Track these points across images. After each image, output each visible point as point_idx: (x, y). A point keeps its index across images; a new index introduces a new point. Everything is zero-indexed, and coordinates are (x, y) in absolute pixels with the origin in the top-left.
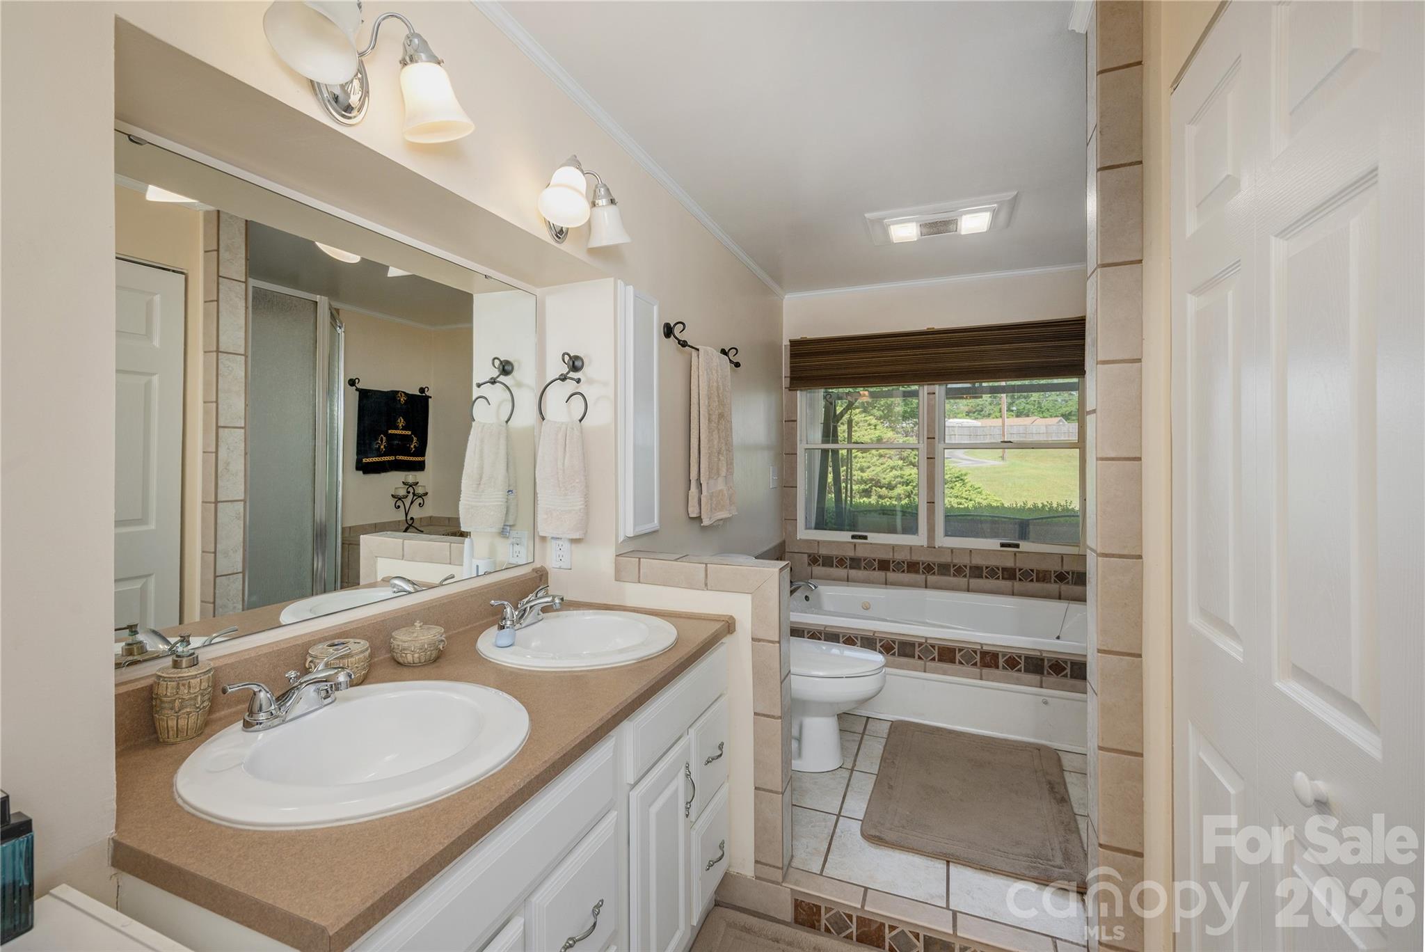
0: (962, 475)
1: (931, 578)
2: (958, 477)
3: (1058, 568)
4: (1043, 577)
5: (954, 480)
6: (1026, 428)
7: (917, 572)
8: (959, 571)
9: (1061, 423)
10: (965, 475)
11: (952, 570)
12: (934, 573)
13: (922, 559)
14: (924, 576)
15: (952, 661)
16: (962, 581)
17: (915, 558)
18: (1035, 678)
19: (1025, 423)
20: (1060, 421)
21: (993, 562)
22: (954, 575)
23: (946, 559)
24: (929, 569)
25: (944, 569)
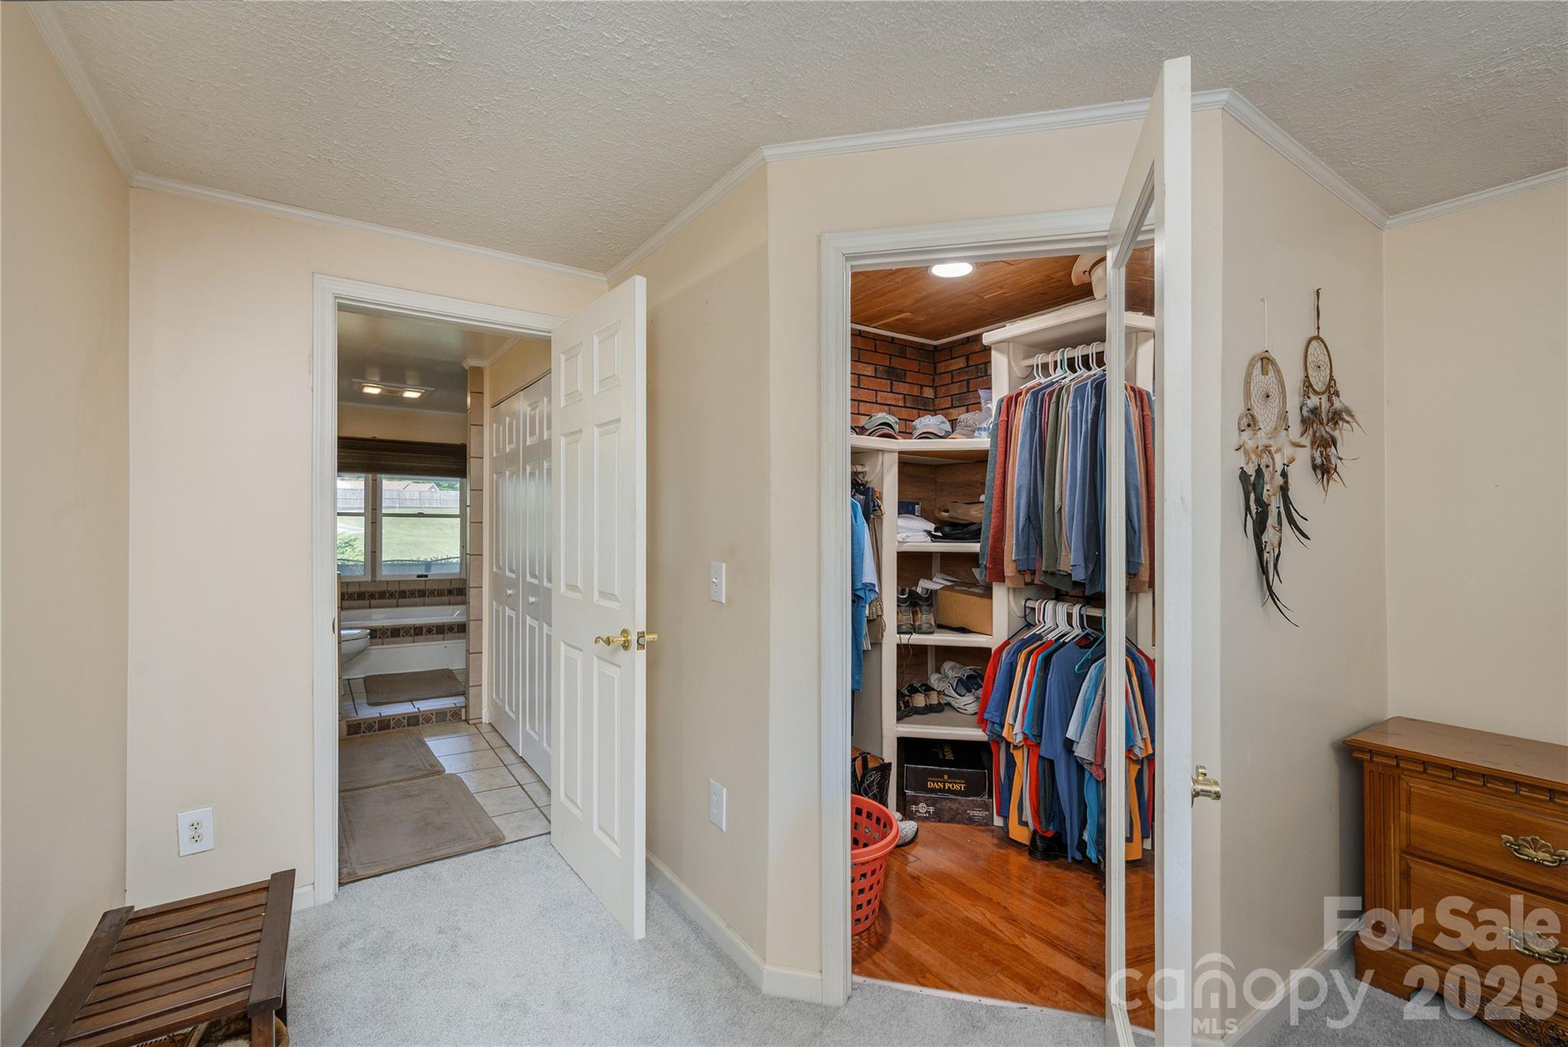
0: (351, 541)
1: (373, 602)
2: (347, 543)
3: (449, 587)
4: (440, 593)
5: (344, 545)
6: (400, 493)
7: (364, 599)
8: (392, 595)
9: (433, 490)
10: (355, 540)
11: (387, 595)
12: (375, 599)
13: (368, 589)
14: (368, 602)
15: (398, 636)
16: (394, 601)
17: (363, 589)
18: (441, 636)
19: (398, 488)
20: (432, 488)
21: (412, 587)
22: (389, 598)
23: (384, 588)
24: (372, 596)
25: (382, 595)
